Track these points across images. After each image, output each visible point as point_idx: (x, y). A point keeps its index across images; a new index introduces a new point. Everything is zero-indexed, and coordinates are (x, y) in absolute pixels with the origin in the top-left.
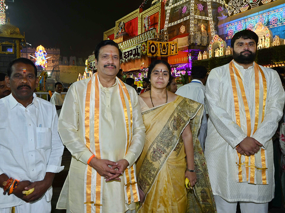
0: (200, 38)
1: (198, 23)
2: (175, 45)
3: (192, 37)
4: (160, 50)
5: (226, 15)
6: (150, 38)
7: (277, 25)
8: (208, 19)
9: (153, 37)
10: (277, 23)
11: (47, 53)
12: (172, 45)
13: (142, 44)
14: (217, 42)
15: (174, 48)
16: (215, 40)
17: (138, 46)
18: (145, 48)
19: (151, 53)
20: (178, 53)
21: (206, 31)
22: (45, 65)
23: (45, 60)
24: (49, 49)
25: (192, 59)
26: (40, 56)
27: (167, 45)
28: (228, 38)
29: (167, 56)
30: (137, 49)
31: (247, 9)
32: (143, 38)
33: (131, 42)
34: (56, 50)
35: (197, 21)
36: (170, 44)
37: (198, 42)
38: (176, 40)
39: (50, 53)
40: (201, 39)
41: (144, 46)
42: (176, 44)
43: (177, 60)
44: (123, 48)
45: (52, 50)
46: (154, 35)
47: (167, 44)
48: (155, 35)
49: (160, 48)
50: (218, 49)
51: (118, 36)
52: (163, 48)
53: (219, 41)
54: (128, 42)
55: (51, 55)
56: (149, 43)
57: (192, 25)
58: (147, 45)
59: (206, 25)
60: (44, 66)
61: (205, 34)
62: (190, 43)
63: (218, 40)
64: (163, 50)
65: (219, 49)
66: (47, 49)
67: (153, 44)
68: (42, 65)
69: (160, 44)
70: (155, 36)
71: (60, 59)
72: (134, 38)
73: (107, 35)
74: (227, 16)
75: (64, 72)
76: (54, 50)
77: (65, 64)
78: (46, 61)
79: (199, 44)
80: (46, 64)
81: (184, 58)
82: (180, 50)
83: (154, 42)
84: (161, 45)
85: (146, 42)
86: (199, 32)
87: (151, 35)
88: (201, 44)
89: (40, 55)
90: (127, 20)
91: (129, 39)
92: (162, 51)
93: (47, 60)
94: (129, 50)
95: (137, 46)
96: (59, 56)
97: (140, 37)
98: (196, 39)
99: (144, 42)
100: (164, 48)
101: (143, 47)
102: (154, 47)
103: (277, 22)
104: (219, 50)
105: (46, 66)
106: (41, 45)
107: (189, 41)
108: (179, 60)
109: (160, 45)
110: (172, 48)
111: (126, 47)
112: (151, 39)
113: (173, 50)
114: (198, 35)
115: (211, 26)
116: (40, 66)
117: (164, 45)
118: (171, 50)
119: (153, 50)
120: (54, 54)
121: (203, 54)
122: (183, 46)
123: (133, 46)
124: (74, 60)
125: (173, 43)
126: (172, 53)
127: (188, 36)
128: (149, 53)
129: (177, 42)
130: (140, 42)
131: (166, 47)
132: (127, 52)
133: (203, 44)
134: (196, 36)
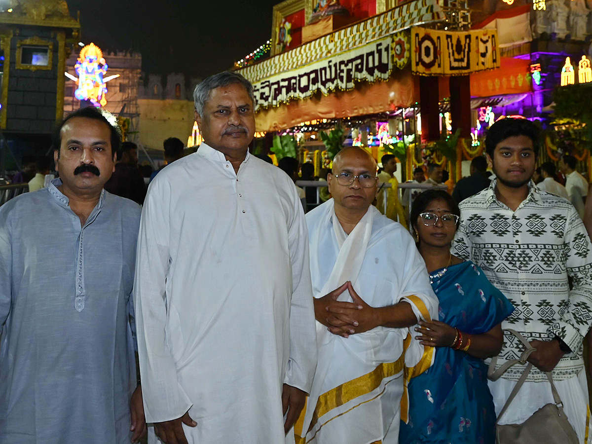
2: (490, 40)
3: (540, 17)
4: (449, 53)
6: (419, 21)
9: (428, 18)
11: (106, 66)
12: (482, 40)
13: (395, 37)
15: (486, 47)
17: (380, 44)
18: (403, 50)
19: (424, 64)
20: (498, 64)
22: (101, 99)
23: (100, 83)
24: (112, 53)
25: (542, 81)
26: (87, 72)
27: (468, 40)
29: (469, 73)
30: (379, 52)
33: (358, 34)
34: (131, 56)
36: (477, 38)
37: (559, 28)
38: (492, 24)
39: (115, 64)
40: (568, 21)
41: (400, 43)
42: (493, 36)
43: (494, 85)
44: (336, 49)
45: (121, 57)
46: (432, 11)
47: (468, 37)
48: (435, 11)
49: (448, 48)
51: (318, 16)
52: (454, 48)
54: (351, 32)
55: (118, 70)
56: (417, 35)
58: (409, 42)
60: (98, 102)
61: (578, 4)
62: (534, 34)
64: (457, 56)
66: (107, 53)
67: (427, 37)
68: (92, 97)
69: (448, 37)
70: (436, 15)
71: (142, 81)
72: (369, 21)
73: (284, 13)
75: (151, 119)
76: (125, 56)
77: (154, 96)
78: (105, 86)
79: (562, 35)
80: (104, 96)
81: (516, 76)
82: (505, 55)
83: (429, 31)
84: (451, 41)
85: (408, 32)
87: (423, 12)
88: (568, 36)
89: (90, 71)
91: (353, 26)
92: (452, 58)
93: (108, 85)
94: (352, 55)
95: (378, 42)
96: (140, 73)
97: (388, 18)
98: (554, 21)
99: (400, 32)
100: (459, 48)
101: (398, 47)
102: (431, 47)
105: (104, 102)
106: (92, 44)
107: (533, 26)
108: (501, 83)
109: (447, 39)
110: (482, 48)
111: (344, 47)
112: (423, 23)
113: (484, 55)
114: (559, 10)
116: (89, 100)
117: (459, 41)
118: (480, 55)
119: (428, 55)
120: (125, 68)
121: (580, 67)
122: (513, 41)
123: (367, 43)
124: (178, 85)
125: (485, 35)
126: (483, 63)
127: (529, 13)
128: (417, 64)
129: (496, 31)
130: (387, 31)
131: (463, 47)
132: (346, 62)
133: (576, 36)
134: (554, 13)
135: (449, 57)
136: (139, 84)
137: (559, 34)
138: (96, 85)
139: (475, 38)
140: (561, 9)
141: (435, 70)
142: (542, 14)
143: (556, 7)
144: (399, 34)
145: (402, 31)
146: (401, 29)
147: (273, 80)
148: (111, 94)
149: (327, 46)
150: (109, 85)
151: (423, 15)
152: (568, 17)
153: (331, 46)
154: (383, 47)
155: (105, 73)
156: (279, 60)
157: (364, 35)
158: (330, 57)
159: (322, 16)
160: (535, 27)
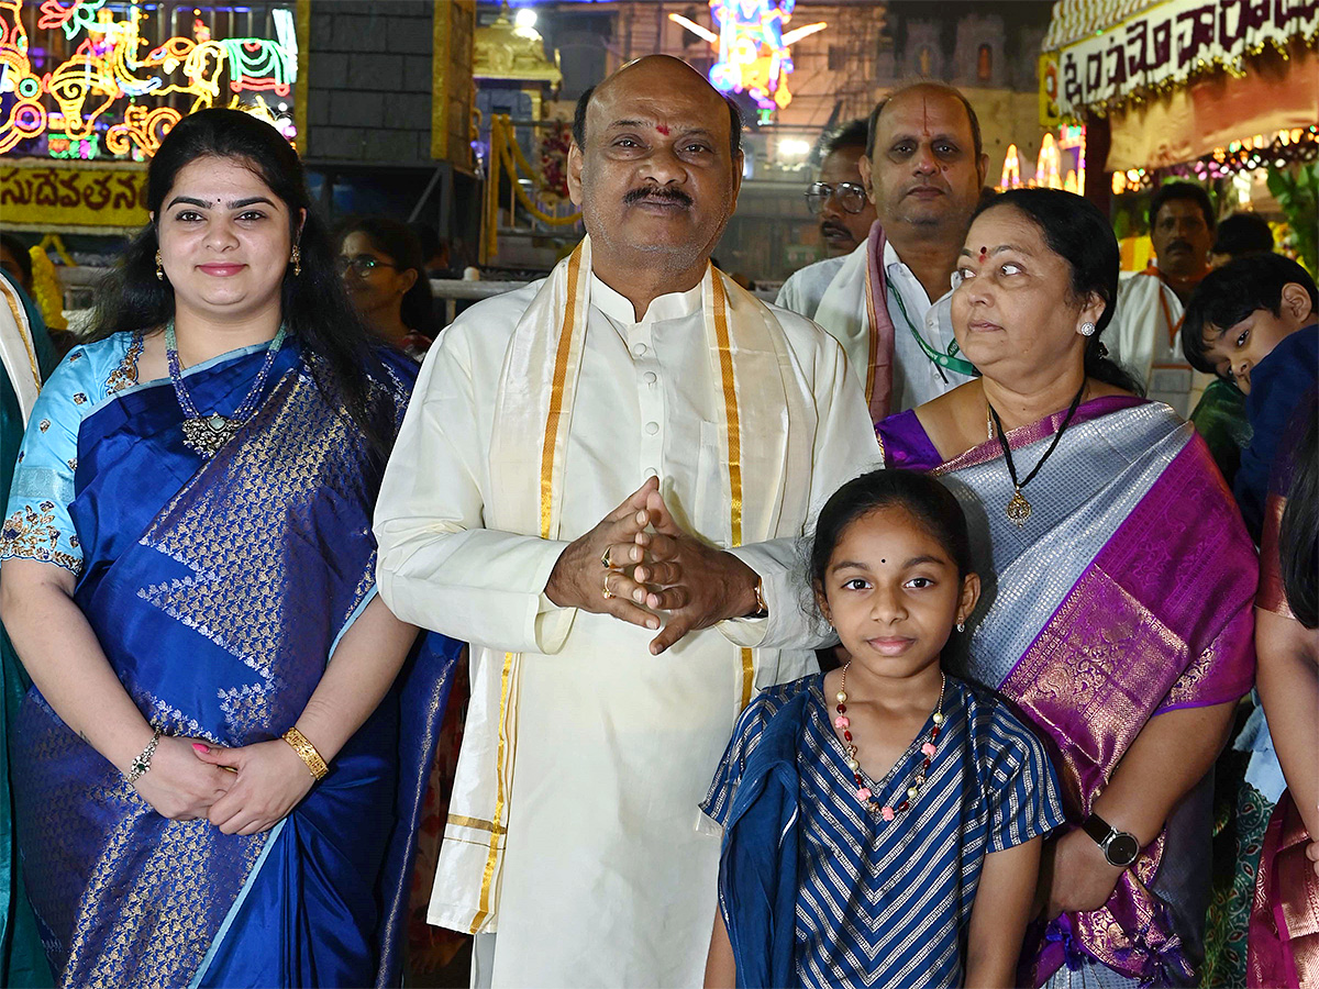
22: (777, 90)
23: (774, 47)
26: (741, 18)
55: (824, 10)
60: (771, 97)
68: (754, 84)
71: (888, 39)
78: (787, 54)
80: (784, 80)
89: (748, 15)
93: (797, 52)
96: (883, 18)
105: (783, 98)
116: (745, 92)
120: (844, 6)
124: (985, 47)
136: (882, 49)
138: (765, 53)
147: (1155, 18)
148: (803, 75)
150: (802, 50)
155: (786, 19)
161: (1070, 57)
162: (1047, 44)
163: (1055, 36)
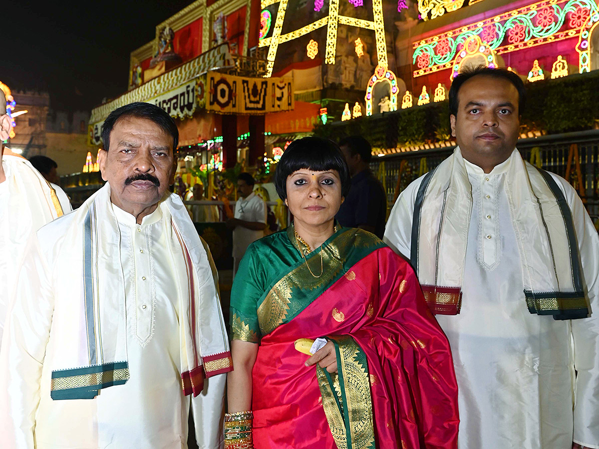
0: (353, 72)
1: (347, 37)
2: (286, 87)
4: (245, 96)
5: (414, 19)
6: (214, 67)
7: (525, 45)
8: (372, 26)
9: (220, 64)
10: (523, 40)
11: (14, 103)
12: (278, 86)
13: (198, 80)
14: (384, 81)
15: (282, 93)
16: (379, 78)
17: (188, 87)
18: (203, 91)
19: (219, 103)
20: (293, 107)
21: (368, 56)
24: (22, 92)
27: (264, 86)
28: (418, 73)
29: (264, 113)
30: (188, 92)
31: (462, 5)
32: (200, 67)
33: (176, 77)
34: (39, 94)
35: (345, 31)
36: (274, 84)
37: (347, 80)
38: (289, 74)
39: (24, 102)
40: (355, 74)
41: (201, 85)
42: (289, 84)
44: (160, 90)
45: (30, 95)
46: (224, 58)
47: (265, 84)
48: (226, 58)
49: (244, 91)
50: (387, 98)
51: (155, 62)
52: (250, 92)
53: (389, 78)
54: (172, 76)
55: (27, 106)
56: (212, 79)
57: (331, 40)
58: (206, 84)
59: (370, 41)
61: (365, 62)
62: (325, 84)
63: (385, 77)
65: (389, 99)
66: (16, 91)
67: (223, 81)
69: (244, 82)
70: (227, 62)
71: (50, 117)
73: (139, 59)
74: (417, 21)
75: (58, 150)
76: (33, 94)
77: (61, 131)
79: (348, 86)
80: (12, 128)
81: (305, 119)
82: (299, 100)
83: (225, 76)
84: (247, 85)
85: (206, 76)
86: (351, 59)
87: (218, 59)
88: (352, 87)
90: (181, 24)
91: (174, 70)
92: (247, 100)
93: (17, 120)
94: (171, 95)
95: (188, 84)
96: (47, 110)
97: (196, 64)
98: (342, 74)
99: (201, 76)
100: (255, 92)
101: (199, 89)
102: (227, 90)
103: (524, 38)
104: (388, 101)
105: (12, 134)
107: (325, 77)
108: (300, 123)
109: (243, 84)
110: (278, 93)
111: (165, 89)
112: (217, 68)
113: (280, 99)
114: (347, 65)
115: (378, 45)
117: (255, 86)
118: (276, 99)
119: (223, 96)
120: (34, 105)
121: (354, 111)
122: (307, 89)
123: (181, 85)
124: (82, 121)
125: (281, 82)
126: (279, 106)
127: (321, 66)
128: (211, 104)
129: (293, 80)
130: (193, 75)
131: (259, 91)
132: (167, 101)
133: (361, 87)
134: (342, 67)
135: (245, 99)
136: (48, 120)
137: (346, 84)
139: (271, 85)
140: (349, 64)
141: (229, 109)
142: (332, 68)
143: (344, 62)
144: (200, 78)
145: (203, 75)
146: (202, 74)
148: (19, 127)
149: (155, 87)
151: (217, 62)
152: (356, 72)
153: (158, 87)
154: (190, 89)
155: (13, 109)
156: (124, 99)
157: (179, 78)
158: (157, 97)
159: (158, 62)
160: (326, 78)
161: (96, 126)
162: (90, 122)
163: (93, 120)
